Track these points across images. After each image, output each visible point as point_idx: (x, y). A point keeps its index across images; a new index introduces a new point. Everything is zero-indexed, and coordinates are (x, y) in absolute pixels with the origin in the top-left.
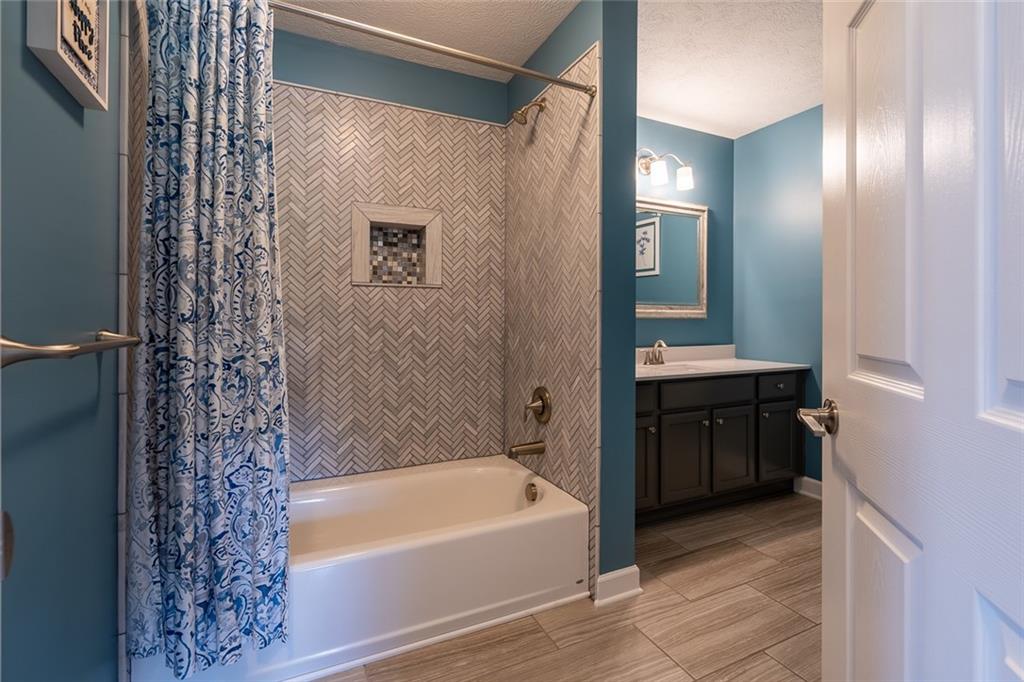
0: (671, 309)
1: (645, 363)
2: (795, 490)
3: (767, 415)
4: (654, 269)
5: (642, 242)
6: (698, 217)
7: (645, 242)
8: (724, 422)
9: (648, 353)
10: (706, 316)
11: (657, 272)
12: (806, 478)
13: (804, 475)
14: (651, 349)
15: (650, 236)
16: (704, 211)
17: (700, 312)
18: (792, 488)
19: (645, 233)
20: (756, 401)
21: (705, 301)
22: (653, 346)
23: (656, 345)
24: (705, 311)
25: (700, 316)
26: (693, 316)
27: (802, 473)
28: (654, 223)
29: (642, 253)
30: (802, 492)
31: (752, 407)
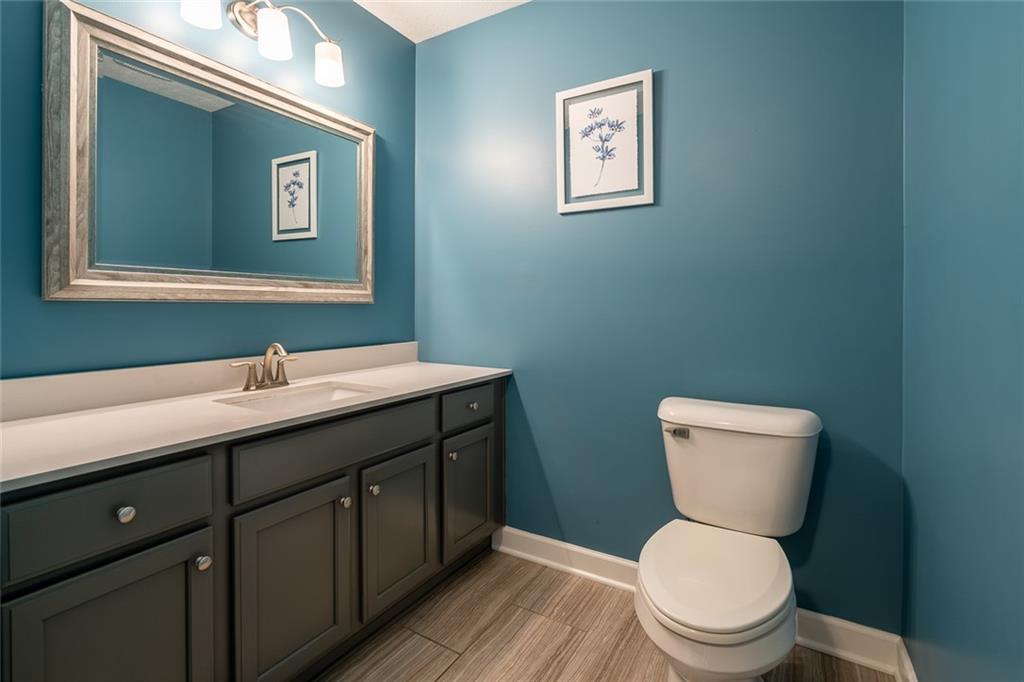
0: (307, 286)
1: (247, 388)
2: (494, 546)
3: (454, 456)
4: (308, 229)
5: (292, 188)
6: (357, 141)
7: (296, 186)
8: (381, 490)
9: (252, 369)
10: (371, 300)
11: (313, 233)
12: (507, 529)
13: (504, 524)
14: (258, 361)
15: (303, 179)
16: (368, 134)
17: (360, 293)
18: (490, 545)
19: (296, 174)
20: (439, 436)
21: (369, 276)
22: (264, 354)
23: (270, 352)
24: (369, 291)
25: (362, 300)
26: (349, 300)
27: (501, 520)
28: (307, 160)
29: (292, 204)
30: (503, 549)
31: (433, 447)
